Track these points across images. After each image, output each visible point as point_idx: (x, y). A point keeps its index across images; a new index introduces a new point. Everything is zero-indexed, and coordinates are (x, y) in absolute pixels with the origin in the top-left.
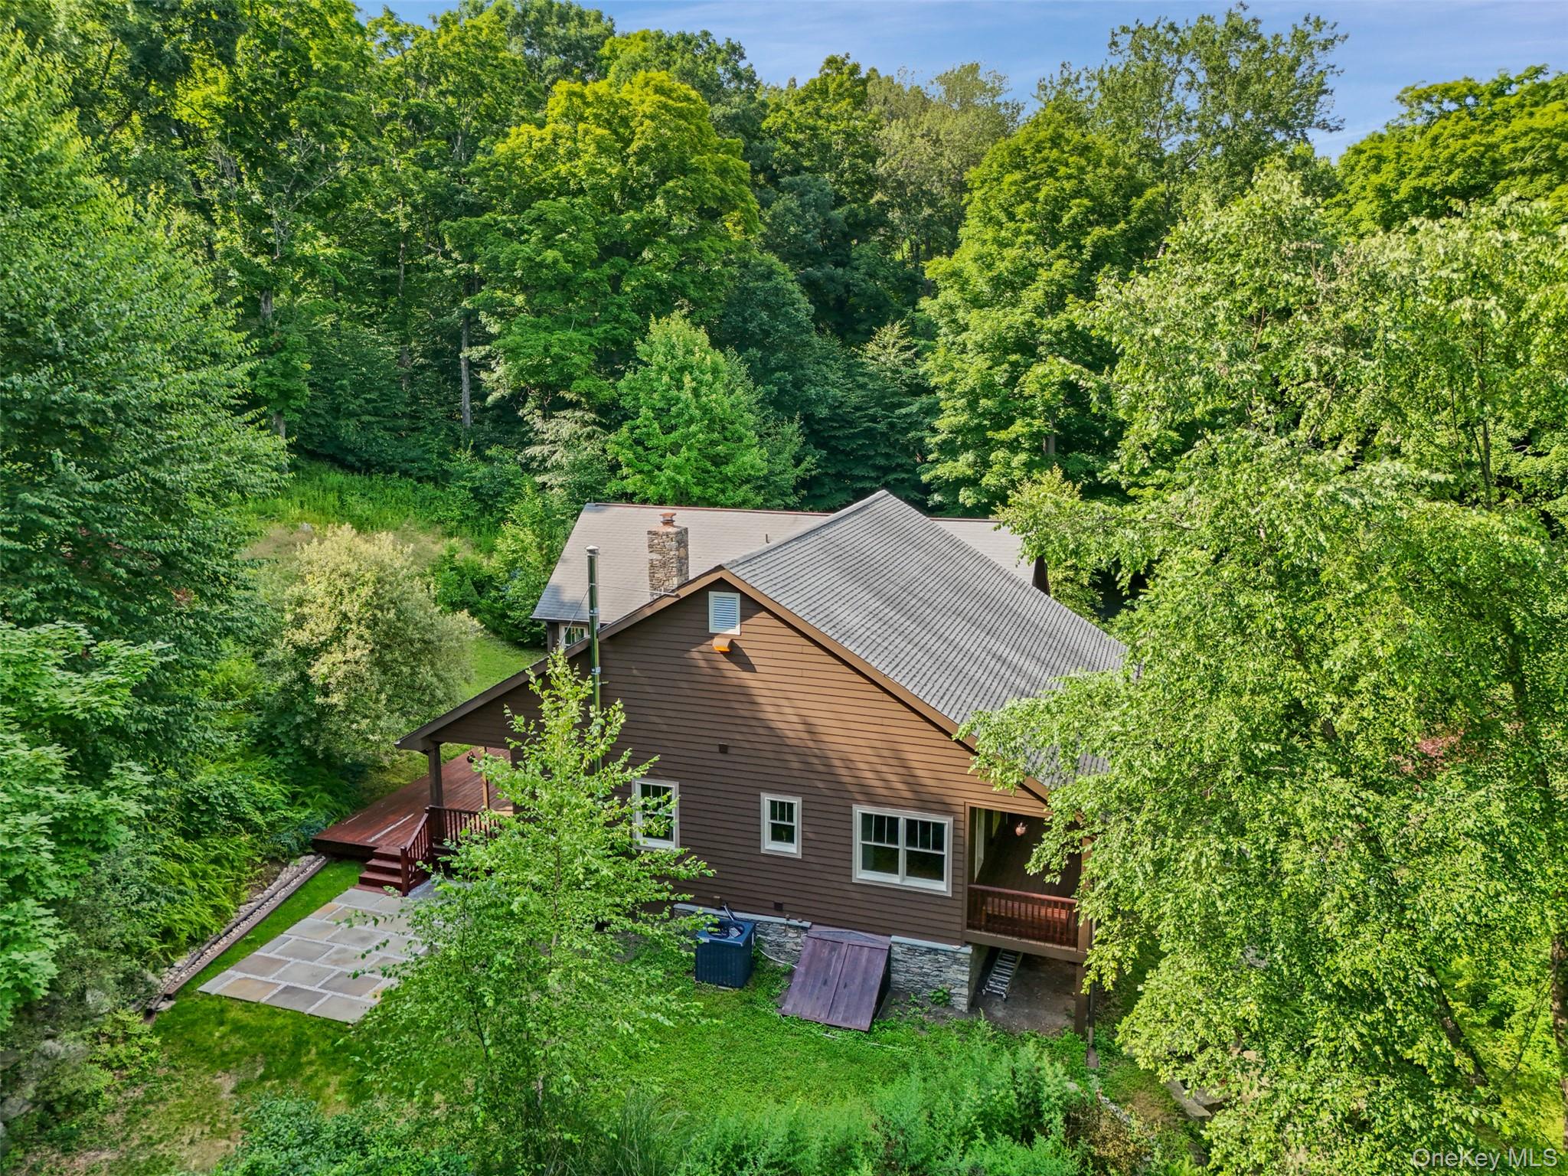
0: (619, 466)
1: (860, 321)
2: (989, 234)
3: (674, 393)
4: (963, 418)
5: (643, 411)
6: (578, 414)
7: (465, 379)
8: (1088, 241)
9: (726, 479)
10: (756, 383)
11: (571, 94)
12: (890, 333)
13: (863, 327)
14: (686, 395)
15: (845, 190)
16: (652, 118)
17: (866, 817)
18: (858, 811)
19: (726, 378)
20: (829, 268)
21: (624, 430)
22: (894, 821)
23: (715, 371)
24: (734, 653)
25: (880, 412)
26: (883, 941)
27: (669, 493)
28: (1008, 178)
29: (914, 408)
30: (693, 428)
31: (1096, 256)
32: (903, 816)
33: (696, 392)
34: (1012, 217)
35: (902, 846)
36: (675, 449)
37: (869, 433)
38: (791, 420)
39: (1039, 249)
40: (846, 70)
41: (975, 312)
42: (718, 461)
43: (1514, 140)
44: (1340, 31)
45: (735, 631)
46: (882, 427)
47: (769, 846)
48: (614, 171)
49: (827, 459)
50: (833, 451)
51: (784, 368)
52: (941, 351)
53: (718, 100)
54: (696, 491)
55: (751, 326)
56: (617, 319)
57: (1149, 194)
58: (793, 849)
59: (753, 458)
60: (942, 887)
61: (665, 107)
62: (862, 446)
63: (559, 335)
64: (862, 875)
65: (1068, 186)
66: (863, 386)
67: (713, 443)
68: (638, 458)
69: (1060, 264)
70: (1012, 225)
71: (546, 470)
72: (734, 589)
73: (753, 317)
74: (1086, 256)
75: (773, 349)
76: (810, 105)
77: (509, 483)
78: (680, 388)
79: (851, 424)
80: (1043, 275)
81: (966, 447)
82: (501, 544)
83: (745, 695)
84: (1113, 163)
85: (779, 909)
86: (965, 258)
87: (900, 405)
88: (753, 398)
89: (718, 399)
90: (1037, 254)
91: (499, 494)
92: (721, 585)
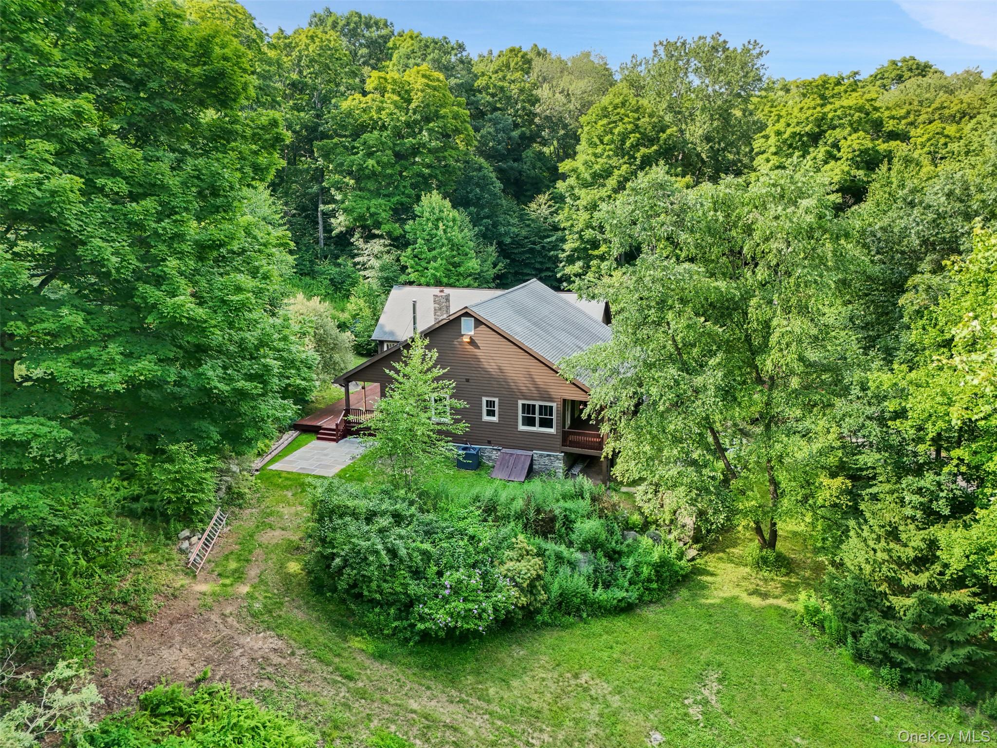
0: (407, 267)
1: (527, 191)
2: (590, 151)
3: (434, 231)
4: (577, 244)
5: (419, 240)
6: (382, 241)
7: (321, 222)
8: (638, 155)
9: (460, 274)
10: (474, 226)
11: (380, 78)
12: (542, 198)
13: (529, 193)
14: (440, 232)
15: (519, 120)
16: (422, 91)
17: (523, 405)
18: (520, 402)
19: (459, 223)
20: (511, 163)
21: (409, 250)
22: (534, 406)
23: (454, 220)
24: (472, 342)
25: (537, 240)
26: (530, 453)
27: (432, 281)
28: (601, 123)
29: (554, 238)
30: (444, 249)
31: (642, 162)
32: (537, 404)
33: (445, 231)
34: (602, 142)
35: (537, 416)
36: (435, 259)
37: (532, 251)
38: (491, 245)
39: (615, 159)
40: (520, 55)
41: (584, 190)
42: (456, 265)
43: (835, 111)
44: (764, 49)
45: (472, 333)
46: (538, 247)
47: (486, 418)
48: (403, 119)
49: (509, 265)
50: (513, 261)
51: (487, 217)
52: (567, 210)
53: (452, 75)
54: (445, 280)
55: (470, 196)
56: (403, 193)
57: (669, 131)
58: (495, 419)
59: (473, 264)
60: (552, 431)
61: (428, 85)
62: (528, 258)
63: (374, 202)
64: (522, 428)
65: (630, 127)
66: (529, 226)
67: (454, 257)
68: (417, 264)
69: (624, 167)
70: (602, 146)
71: (365, 269)
72: (472, 316)
73: (472, 191)
74: (638, 162)
75: (482, 207)
76: (500, 74)
77: (349, 276)
78: (437, 229)
79: (522, 246)
80: (616, 172)
81: (579, 259)
82: (349, 306)
83: (476, 358)
84: (651, 116)
85: (489, 443)
86: (578, 163)
87: (548, 237)
88: (472, 233)
89: (456, 235)
90: (614, 162)
91: (343, 282)
92: (467, 314)
